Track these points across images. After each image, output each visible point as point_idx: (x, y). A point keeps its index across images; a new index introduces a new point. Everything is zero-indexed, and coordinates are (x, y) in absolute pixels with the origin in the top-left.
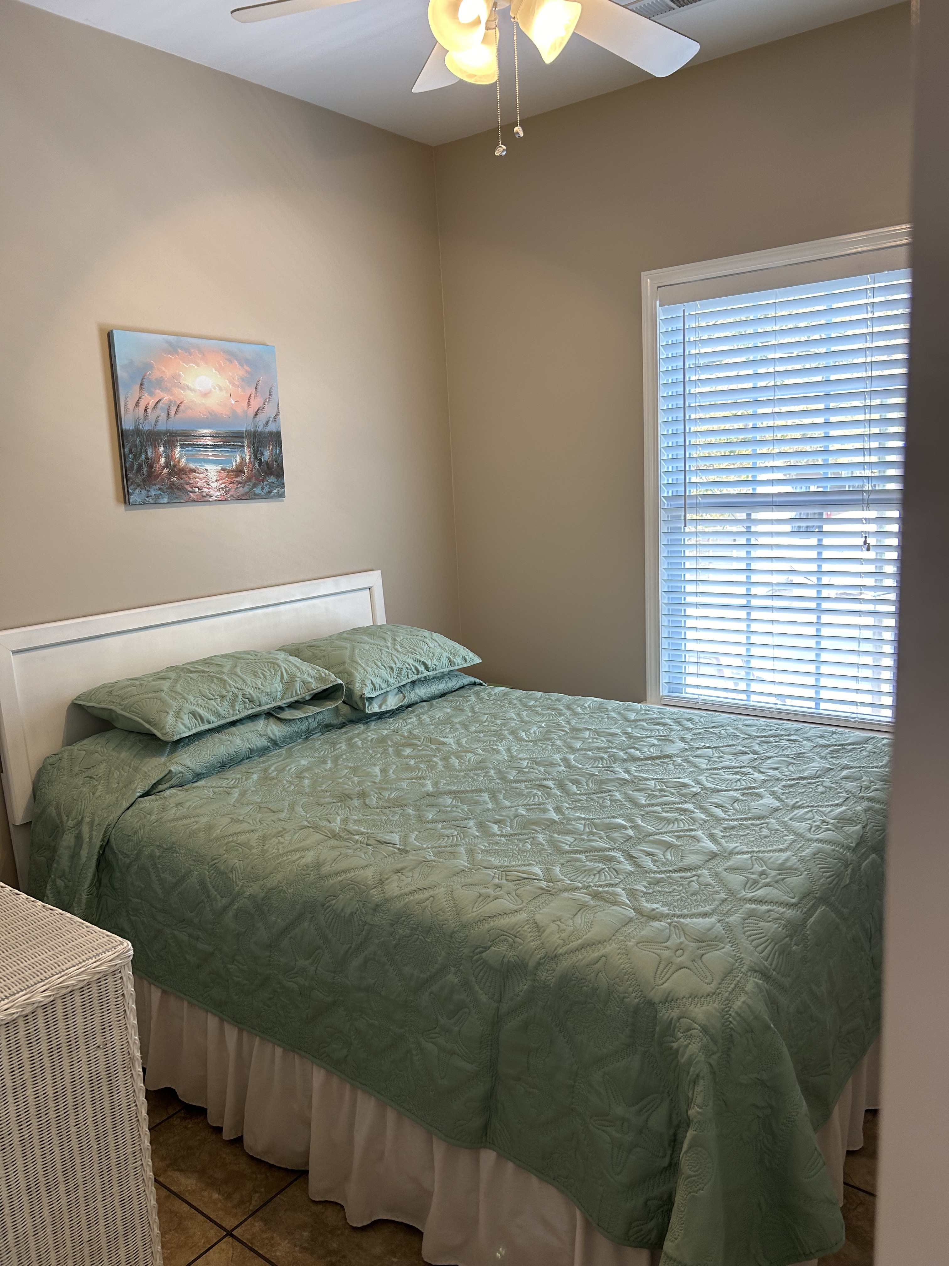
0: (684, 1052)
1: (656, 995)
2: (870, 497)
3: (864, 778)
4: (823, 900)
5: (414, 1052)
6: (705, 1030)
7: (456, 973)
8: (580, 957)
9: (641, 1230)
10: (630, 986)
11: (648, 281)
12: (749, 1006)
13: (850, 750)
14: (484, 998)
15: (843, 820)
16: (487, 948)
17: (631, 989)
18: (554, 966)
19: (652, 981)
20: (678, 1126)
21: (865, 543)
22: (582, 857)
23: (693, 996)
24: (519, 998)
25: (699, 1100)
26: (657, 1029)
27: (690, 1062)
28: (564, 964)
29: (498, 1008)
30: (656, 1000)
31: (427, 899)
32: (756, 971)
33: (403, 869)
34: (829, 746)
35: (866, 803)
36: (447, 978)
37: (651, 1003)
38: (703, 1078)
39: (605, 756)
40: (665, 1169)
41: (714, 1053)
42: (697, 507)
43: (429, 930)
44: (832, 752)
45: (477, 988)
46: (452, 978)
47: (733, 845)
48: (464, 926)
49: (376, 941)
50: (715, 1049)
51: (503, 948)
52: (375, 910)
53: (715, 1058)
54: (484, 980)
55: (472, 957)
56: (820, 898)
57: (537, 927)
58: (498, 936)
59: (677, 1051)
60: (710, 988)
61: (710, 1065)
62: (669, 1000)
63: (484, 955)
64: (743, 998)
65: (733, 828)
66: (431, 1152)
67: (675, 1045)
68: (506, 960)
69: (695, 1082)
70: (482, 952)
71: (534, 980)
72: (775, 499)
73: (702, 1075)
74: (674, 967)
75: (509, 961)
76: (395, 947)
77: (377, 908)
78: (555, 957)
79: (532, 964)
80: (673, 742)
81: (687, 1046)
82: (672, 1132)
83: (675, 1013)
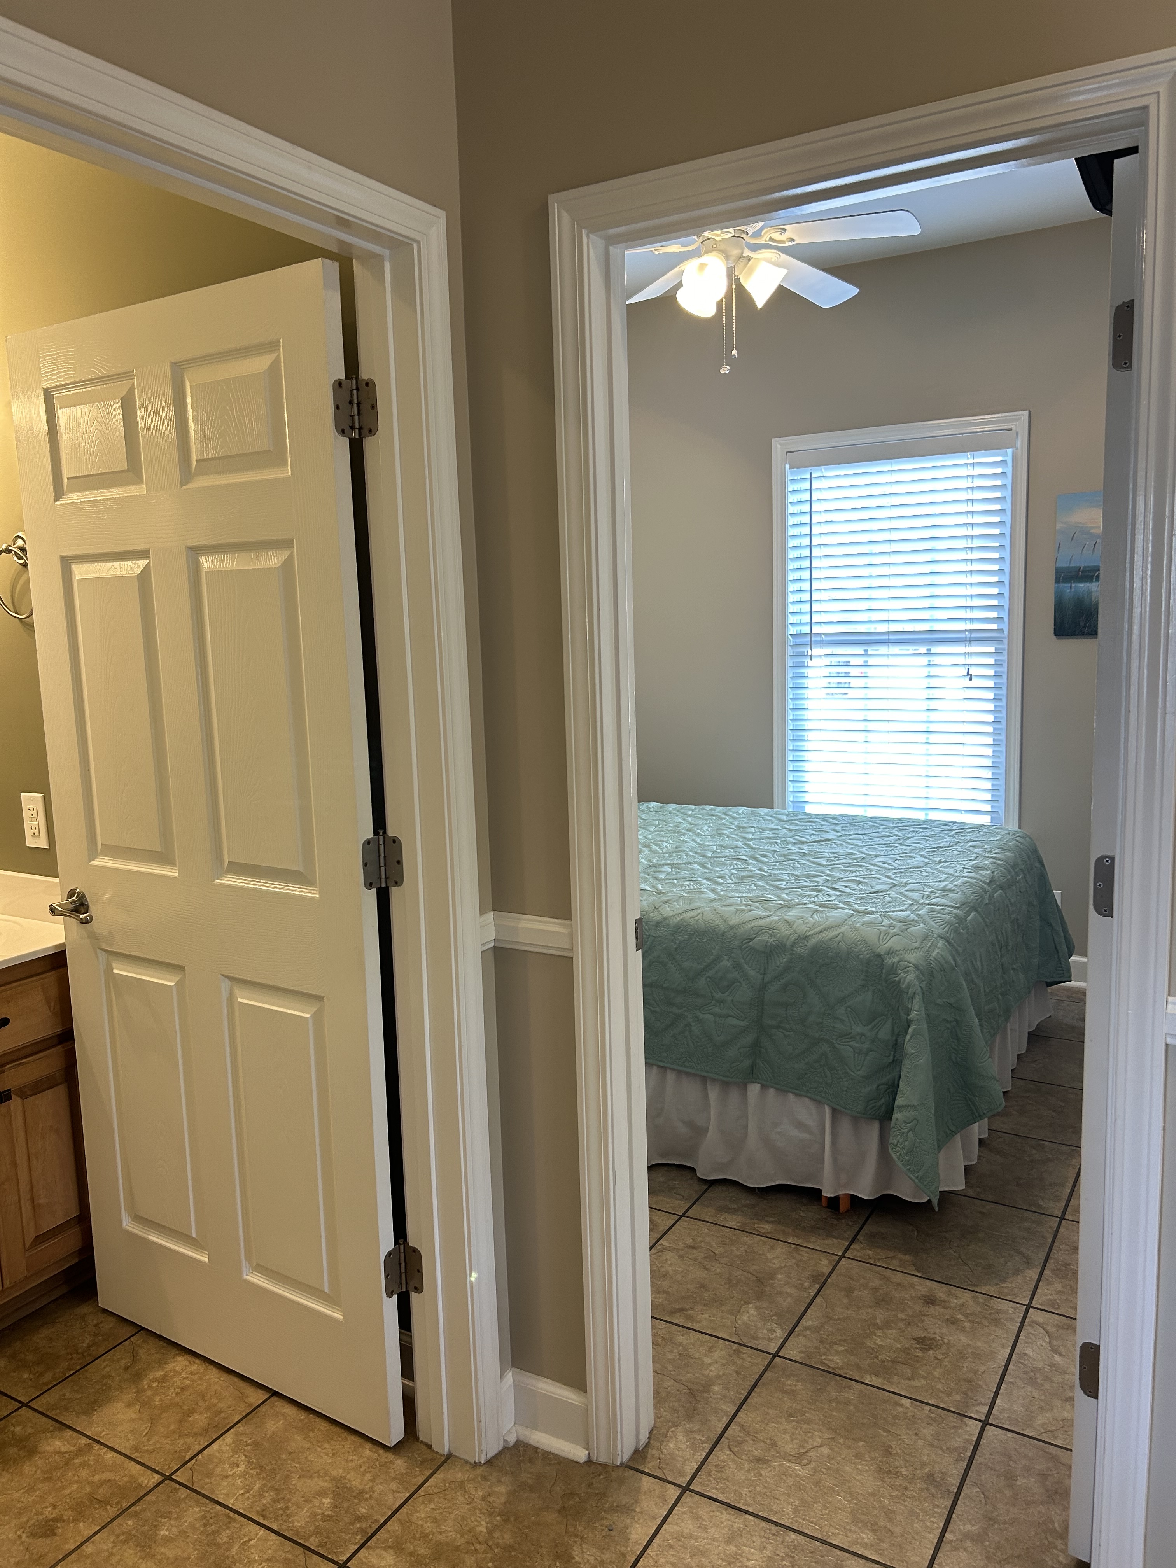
0: (904, 981)
1: (882, 950)
2: (973, 636)
3: (986, 847)
4: (974, 908)
5: (693, 1024)
6: (916, 967)
7: (728, 960)
8: (824, 935)
9: (874, 1107)
10: (863, 948)
11: (779, 446)
12: (942, 956)
13: (970, 832)
14: (752, 973)
15: (977, 868)
16: (752, 939)
17: (863, 949)
18: (806, 943)
19: (878, 943)
20: (898, 1035)
21: (968, 673)
22: (799, 890)
23: (905, 950)
24: (780, 968)
25: (917, 1007)
26: (884, 971)
27: (909, 987)
28: (813, 941)
29: (763, 979)
30: (882, 953)
31: (697, 915)
32: (942, 938)
33: (669, 900)
34: (953, 830)
35: (991, 860)
36: (721, 964)
37: (879, 956)
38: (918, 994)
39: (779, 841)
40: (890, 1064)
41: (923, 981)
42: (822, 644)
43: (704, 933)
44: (957, 833)
45: (746, 966)
46: (726, 963)
47: (905, 880)
48: (732, 927)
49: (660, 947)
50: (923, 978)
51: (766, 937)
52: (656, 926)
53: (924, 984)
54: (751, 961)
55: (741, 946)
56: (973, 907)
57: (788, 922)
58: (761, 930)
59: (899, 982)
60: (917, 945)
61: (922, 988)
62: (890, 952)
63: (751, 943)
64: (937, 951)
65: (901, 873)
66: (706, 1097)
67: (897, 979)
68: (769, 944)
69: (913, 998)
70: (749, 942)
71: (791, 954)
72: (891, 637)
73: (917, 992)
74: (890, 935)
75: (771, 945)
76: (676, 949)
77: (658, 924)
78: (806, 938)
79: (789, 943)
80: (828, 832)
81: (906, 977)
82: (894, 1038)
83: (896, 959)
